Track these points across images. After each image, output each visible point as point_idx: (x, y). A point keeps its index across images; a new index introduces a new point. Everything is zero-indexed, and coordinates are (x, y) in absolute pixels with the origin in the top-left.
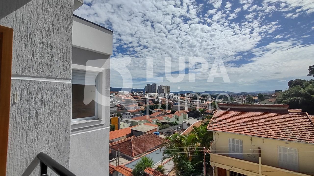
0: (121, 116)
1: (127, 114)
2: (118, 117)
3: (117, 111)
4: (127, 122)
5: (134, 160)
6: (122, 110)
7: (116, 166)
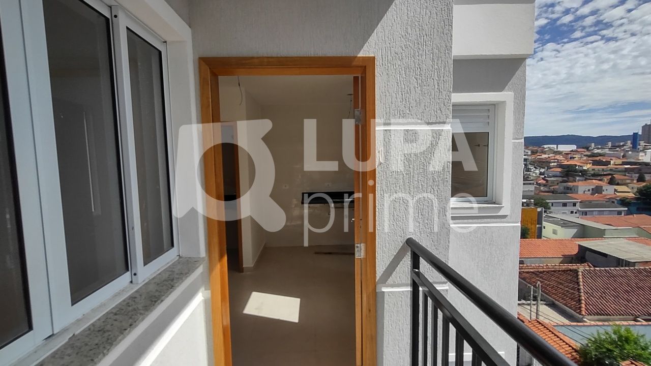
0: (546, 207)
1: (565, 205)
2: (539, 210)
3: (535, 194)
4: (565, 224)
5: (585, 324)
6: (551, 194)
7: (529, 319)
